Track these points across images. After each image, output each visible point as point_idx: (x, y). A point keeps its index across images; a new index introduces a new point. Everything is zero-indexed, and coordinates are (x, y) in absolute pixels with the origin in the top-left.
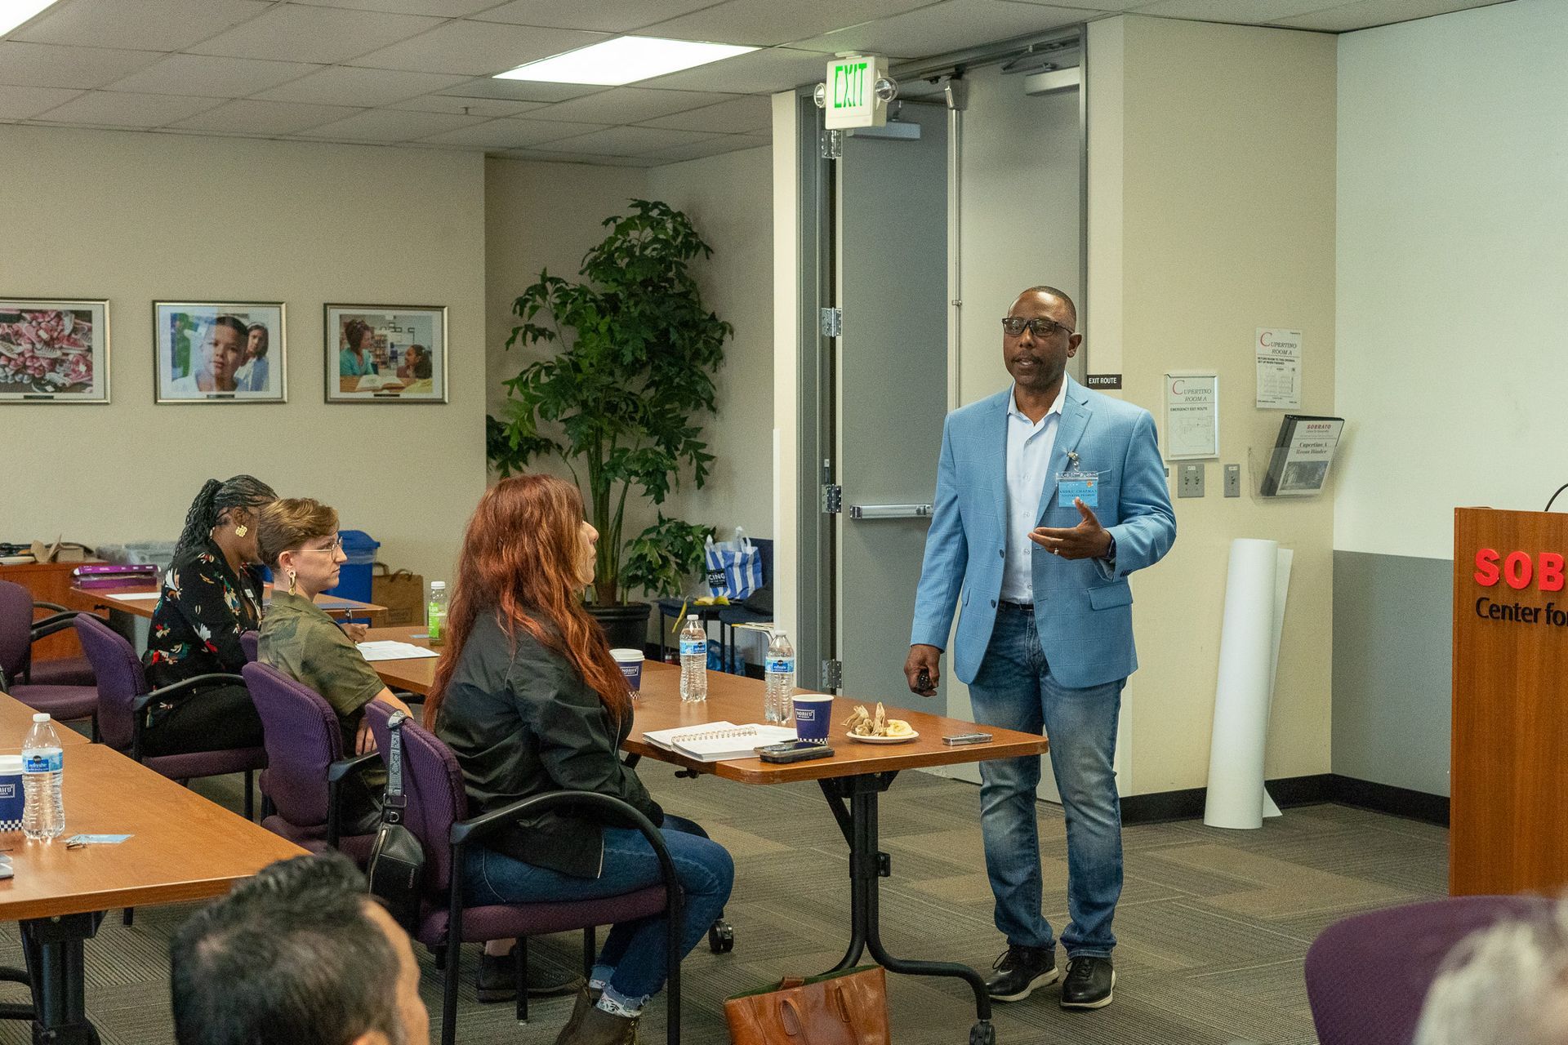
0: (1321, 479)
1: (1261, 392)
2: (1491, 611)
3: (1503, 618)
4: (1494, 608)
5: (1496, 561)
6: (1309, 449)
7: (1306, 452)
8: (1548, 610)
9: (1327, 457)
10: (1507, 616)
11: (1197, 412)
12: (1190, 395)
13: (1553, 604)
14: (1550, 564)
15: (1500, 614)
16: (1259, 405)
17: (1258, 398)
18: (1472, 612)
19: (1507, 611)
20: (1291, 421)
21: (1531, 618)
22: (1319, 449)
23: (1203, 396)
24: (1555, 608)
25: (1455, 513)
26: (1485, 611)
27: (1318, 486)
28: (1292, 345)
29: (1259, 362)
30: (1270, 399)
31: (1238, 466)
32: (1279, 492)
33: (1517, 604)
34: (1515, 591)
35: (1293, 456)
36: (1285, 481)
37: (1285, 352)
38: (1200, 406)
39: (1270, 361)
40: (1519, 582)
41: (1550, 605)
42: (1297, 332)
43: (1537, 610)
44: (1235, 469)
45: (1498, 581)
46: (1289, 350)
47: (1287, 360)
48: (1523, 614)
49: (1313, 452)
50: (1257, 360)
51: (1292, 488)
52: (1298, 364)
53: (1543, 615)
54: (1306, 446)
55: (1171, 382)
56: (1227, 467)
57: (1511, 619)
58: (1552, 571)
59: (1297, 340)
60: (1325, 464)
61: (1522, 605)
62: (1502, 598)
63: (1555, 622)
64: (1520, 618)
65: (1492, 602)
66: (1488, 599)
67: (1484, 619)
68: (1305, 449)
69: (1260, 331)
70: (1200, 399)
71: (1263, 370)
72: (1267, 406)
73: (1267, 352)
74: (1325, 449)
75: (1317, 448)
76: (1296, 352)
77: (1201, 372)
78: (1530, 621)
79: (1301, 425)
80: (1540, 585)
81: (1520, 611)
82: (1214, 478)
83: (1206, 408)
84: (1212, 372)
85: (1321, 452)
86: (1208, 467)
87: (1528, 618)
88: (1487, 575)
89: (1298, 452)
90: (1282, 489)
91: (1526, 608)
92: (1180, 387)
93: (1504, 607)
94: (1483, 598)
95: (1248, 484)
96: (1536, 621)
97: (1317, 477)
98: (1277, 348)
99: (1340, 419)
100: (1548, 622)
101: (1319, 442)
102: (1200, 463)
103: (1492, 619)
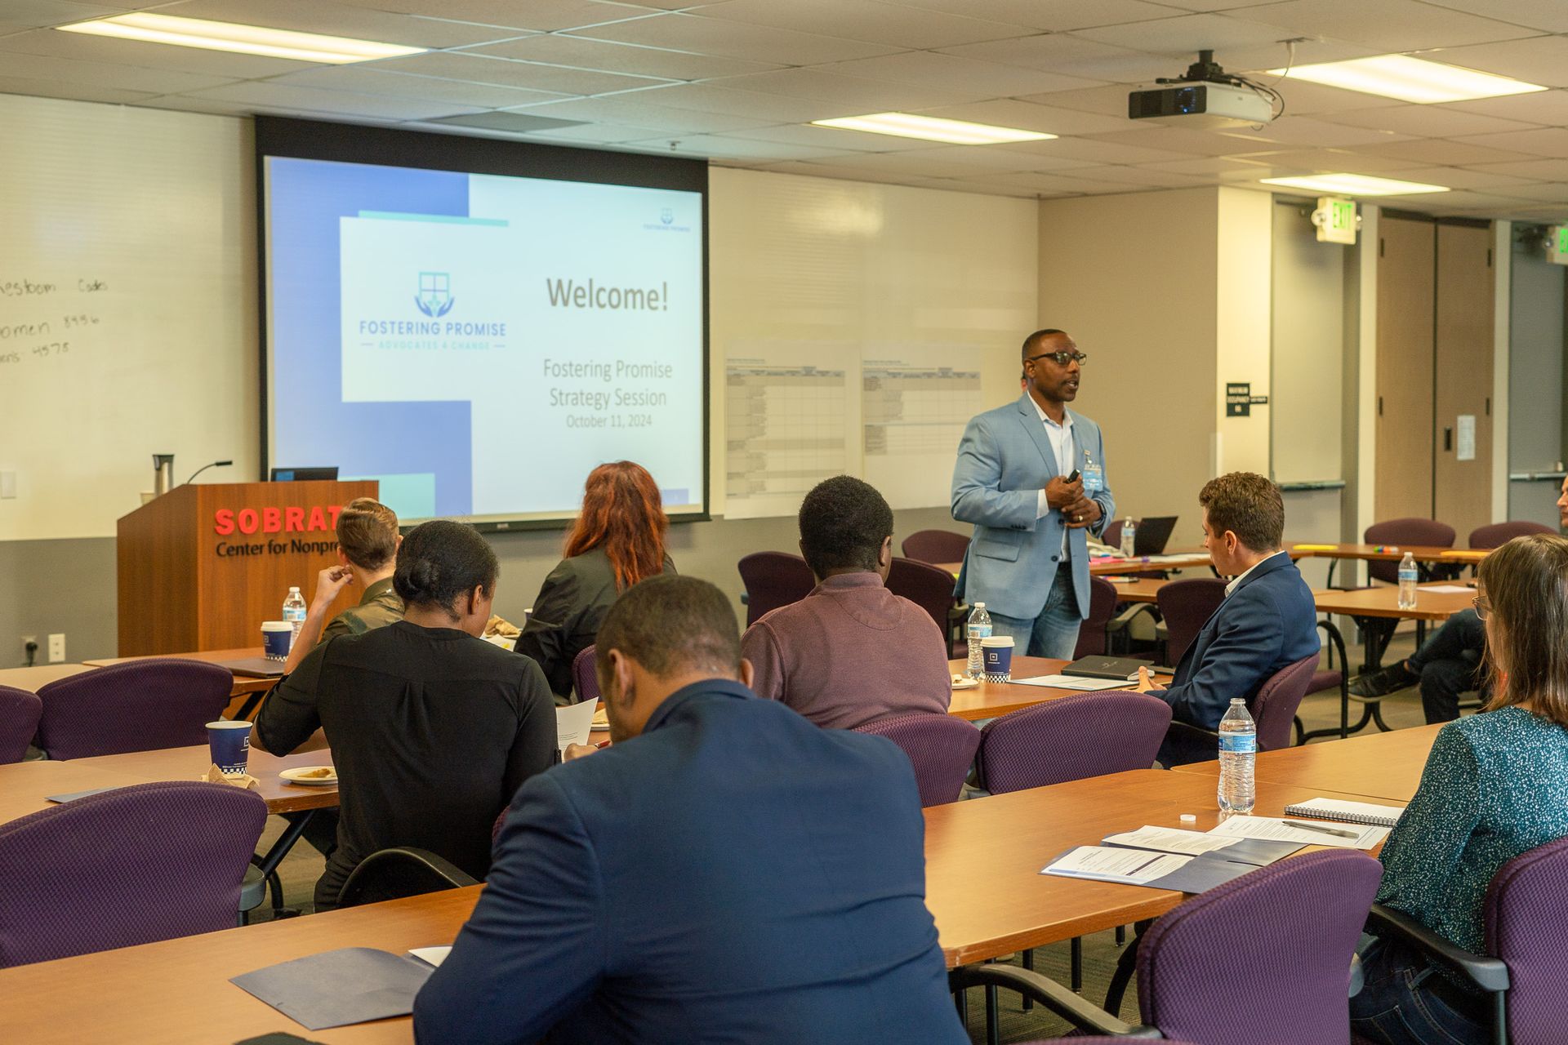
2: (228, 551)
3: (237, 553)
4: (232, 549)
5: (231, 518)
8: (270, 545)
10: (240, 553)
14: (273, 515)
15: (235, 552)
18: (213, 553)
19: (240, 550)
21: (258, 551)
24: (274, 543)
26: (223, 551)
33: (247, 544)
34: (245, 535)
40: (250, 529)
41: (270, 542)
43: (261, 546)
45: (235, 530)
48: (252, 550)
53: (266, 549)
57: (243, 553)
58: (272, 519)
61: (252, 544)
62: (236, 542)
63: (274, 551)
64: (250, 552)
65: (228, 545)
66: (224, 544)
67: (223, 558)
78: (257, 554)
80: (265, 529)
81: (250, 549)
87: (255, 552)
88: (225, 527)
91: (254, 546)
93: (238, 548)
94: (221, 544)
96: (261, 552)
100: (270, 552)
103: (227, 557)
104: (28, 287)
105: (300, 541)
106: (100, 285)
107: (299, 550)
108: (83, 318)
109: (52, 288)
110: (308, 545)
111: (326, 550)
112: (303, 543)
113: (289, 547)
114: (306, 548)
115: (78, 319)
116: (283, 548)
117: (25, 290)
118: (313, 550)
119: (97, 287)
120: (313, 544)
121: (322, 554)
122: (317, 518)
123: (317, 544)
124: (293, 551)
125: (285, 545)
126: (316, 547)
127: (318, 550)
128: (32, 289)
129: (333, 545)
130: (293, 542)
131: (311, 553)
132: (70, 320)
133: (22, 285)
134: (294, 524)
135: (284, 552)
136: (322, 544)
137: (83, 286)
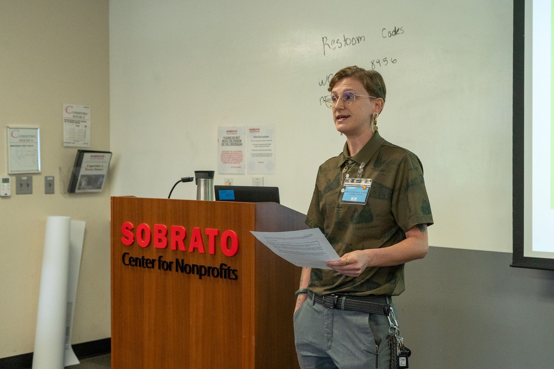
0: (101, 185)
1: (66, 137)
2: (130, 261)
3: (136, 265)
4: (132, 260)
5: (132, 230)
6: (93, 168)
7: (92, 170)
8: (159, 261)
9: (104, 172)
10: (138, 264)
11: (28, 148)
12: (22, 138)
13: (162, 256)
14: (160, 231)
15: (134, 263)
16: (65, 145)
17: (65, 141)
18: (120, 261)
19: (138, 261)
20: (81, 153)
21: (150, 265)
22: (98, 168)
23: (31, 139)
24: (163, 259)
25: (111, 200)
26: (127, 261)
27: (100, 187)
28: (85, 114)
29: (65, 122)
30: (72, 141)
31: (53, 177)
32: (77, 191)
33: (143, 257)
34: (142, 248)
35: (83, 172)
36: (80, 184)
37: (81, 117)
38: (28, 144)
39: (72, 121)
40: (144, 243)
41: (160, 257)
42: (87, 106)
43: (154, 261)
44: (51, 178)
45: (133, 243)
46: (83, 116)
47: (82, 121)
48: (147, 264)
49: (96, 169)
50: (64, 121)
51: (84, 189)
52: (88, 124)
53: (157, 263)
54: (91, 166)
55: (10, 131)
56: (46, 178)
57: (140, 265)
58: (161, 236)
59: (88, 111)
60: (103, 176)
61: (146, 257)
62: (135, 254)
63: (163, 268)
64: (145, 266)
65: (130, 255)
66: (128, 254)
67: (127, 266)
68: (90, 168)
69: (65, 105)
70: (29, 140)
71: (67, 126)
72: (70, 145)
73: (70, 116)
74: (101, 168)
75: (97, 167)
76: (87, 117)
77: (29, 126)
78: (150, 267)
79: (86, 155)
80: (155, 244)
81: (145, 261)
82: (38, 184)
83: (32, 146)
84: (36, 126)
85: (100, 170)
86: (35, 178)
88: (127, 238)
89: (86, 169)
90: (79, 189)
91: (148, 259)
92: (15, 134)
93: (137, 259)
94: (126, 253)
95: (59, 186)
96: (153, 267)
97: (99, 183)
98: (76, 115)
99: (109, 152)
100: (159, 268)
101: (99, 164)
102: (30, 176)
103: (130, 266)
104: (345, 40)
105: (183, 261)
106: (398, 31)
107: (182, 271)
108: (385, 60)
109: (363, 38)
110: (189, 266)
111: (205, 274)
112: (185, 264)
113: (174, 266)
114: (188, 270)
115: (381, 61)
116: (169, 266)
117: (343, 43)
118: (193, 273)
119: (396, 32)
120: (194, 266)
121: (200, 278)
122: (196, 241)
123: (197, 266)
124: (177, 270)
125: (171, 263)
126: (196, 268)
127: (197, 274)
128: (348, 41)
129: (211, 270)
130: (177, 260)
131: (191, 274)
132: (375, 63)
133: (342, 40)
134: (177, 242)
135: (170, 270)
136: (201, 267)
137: (386, 33)
